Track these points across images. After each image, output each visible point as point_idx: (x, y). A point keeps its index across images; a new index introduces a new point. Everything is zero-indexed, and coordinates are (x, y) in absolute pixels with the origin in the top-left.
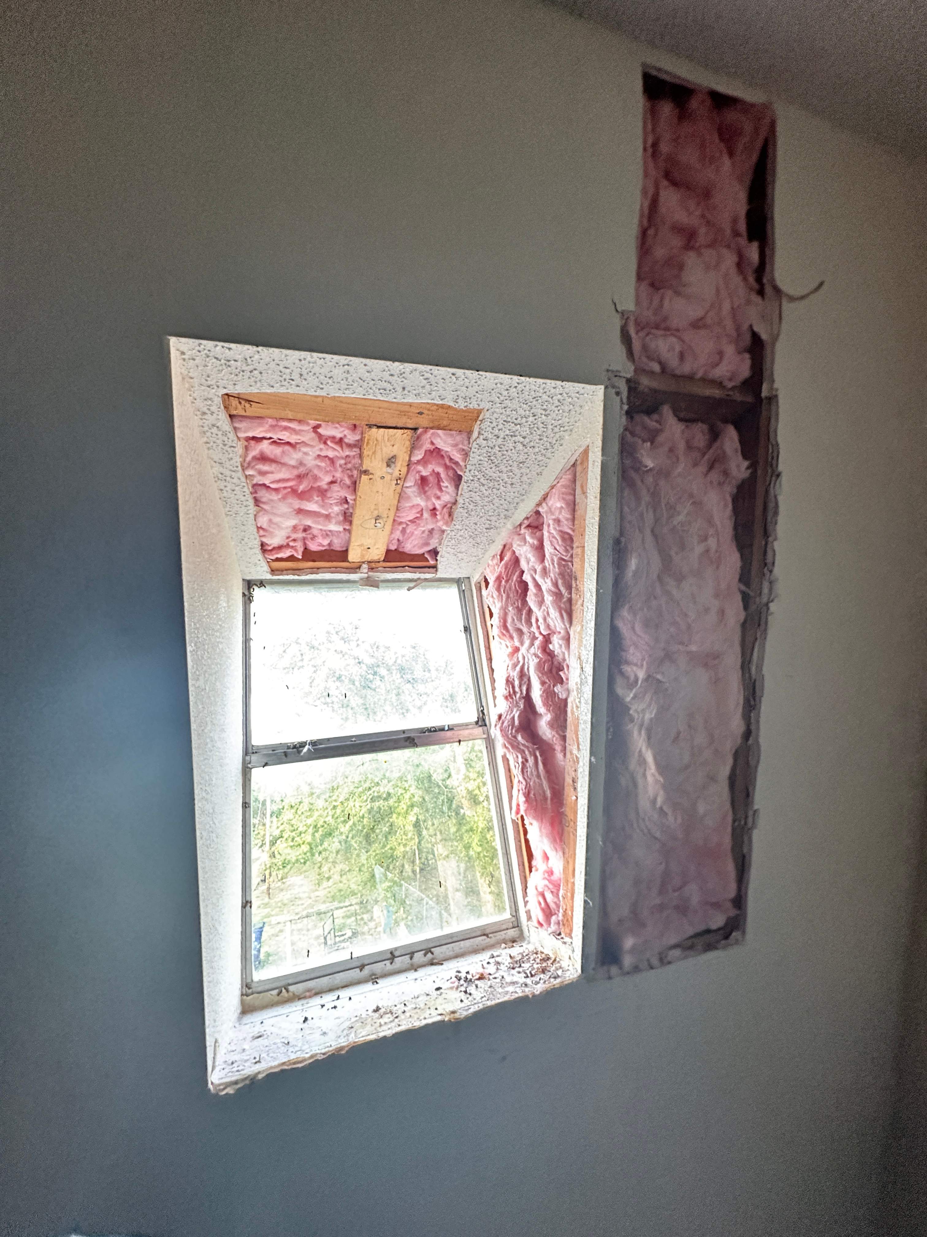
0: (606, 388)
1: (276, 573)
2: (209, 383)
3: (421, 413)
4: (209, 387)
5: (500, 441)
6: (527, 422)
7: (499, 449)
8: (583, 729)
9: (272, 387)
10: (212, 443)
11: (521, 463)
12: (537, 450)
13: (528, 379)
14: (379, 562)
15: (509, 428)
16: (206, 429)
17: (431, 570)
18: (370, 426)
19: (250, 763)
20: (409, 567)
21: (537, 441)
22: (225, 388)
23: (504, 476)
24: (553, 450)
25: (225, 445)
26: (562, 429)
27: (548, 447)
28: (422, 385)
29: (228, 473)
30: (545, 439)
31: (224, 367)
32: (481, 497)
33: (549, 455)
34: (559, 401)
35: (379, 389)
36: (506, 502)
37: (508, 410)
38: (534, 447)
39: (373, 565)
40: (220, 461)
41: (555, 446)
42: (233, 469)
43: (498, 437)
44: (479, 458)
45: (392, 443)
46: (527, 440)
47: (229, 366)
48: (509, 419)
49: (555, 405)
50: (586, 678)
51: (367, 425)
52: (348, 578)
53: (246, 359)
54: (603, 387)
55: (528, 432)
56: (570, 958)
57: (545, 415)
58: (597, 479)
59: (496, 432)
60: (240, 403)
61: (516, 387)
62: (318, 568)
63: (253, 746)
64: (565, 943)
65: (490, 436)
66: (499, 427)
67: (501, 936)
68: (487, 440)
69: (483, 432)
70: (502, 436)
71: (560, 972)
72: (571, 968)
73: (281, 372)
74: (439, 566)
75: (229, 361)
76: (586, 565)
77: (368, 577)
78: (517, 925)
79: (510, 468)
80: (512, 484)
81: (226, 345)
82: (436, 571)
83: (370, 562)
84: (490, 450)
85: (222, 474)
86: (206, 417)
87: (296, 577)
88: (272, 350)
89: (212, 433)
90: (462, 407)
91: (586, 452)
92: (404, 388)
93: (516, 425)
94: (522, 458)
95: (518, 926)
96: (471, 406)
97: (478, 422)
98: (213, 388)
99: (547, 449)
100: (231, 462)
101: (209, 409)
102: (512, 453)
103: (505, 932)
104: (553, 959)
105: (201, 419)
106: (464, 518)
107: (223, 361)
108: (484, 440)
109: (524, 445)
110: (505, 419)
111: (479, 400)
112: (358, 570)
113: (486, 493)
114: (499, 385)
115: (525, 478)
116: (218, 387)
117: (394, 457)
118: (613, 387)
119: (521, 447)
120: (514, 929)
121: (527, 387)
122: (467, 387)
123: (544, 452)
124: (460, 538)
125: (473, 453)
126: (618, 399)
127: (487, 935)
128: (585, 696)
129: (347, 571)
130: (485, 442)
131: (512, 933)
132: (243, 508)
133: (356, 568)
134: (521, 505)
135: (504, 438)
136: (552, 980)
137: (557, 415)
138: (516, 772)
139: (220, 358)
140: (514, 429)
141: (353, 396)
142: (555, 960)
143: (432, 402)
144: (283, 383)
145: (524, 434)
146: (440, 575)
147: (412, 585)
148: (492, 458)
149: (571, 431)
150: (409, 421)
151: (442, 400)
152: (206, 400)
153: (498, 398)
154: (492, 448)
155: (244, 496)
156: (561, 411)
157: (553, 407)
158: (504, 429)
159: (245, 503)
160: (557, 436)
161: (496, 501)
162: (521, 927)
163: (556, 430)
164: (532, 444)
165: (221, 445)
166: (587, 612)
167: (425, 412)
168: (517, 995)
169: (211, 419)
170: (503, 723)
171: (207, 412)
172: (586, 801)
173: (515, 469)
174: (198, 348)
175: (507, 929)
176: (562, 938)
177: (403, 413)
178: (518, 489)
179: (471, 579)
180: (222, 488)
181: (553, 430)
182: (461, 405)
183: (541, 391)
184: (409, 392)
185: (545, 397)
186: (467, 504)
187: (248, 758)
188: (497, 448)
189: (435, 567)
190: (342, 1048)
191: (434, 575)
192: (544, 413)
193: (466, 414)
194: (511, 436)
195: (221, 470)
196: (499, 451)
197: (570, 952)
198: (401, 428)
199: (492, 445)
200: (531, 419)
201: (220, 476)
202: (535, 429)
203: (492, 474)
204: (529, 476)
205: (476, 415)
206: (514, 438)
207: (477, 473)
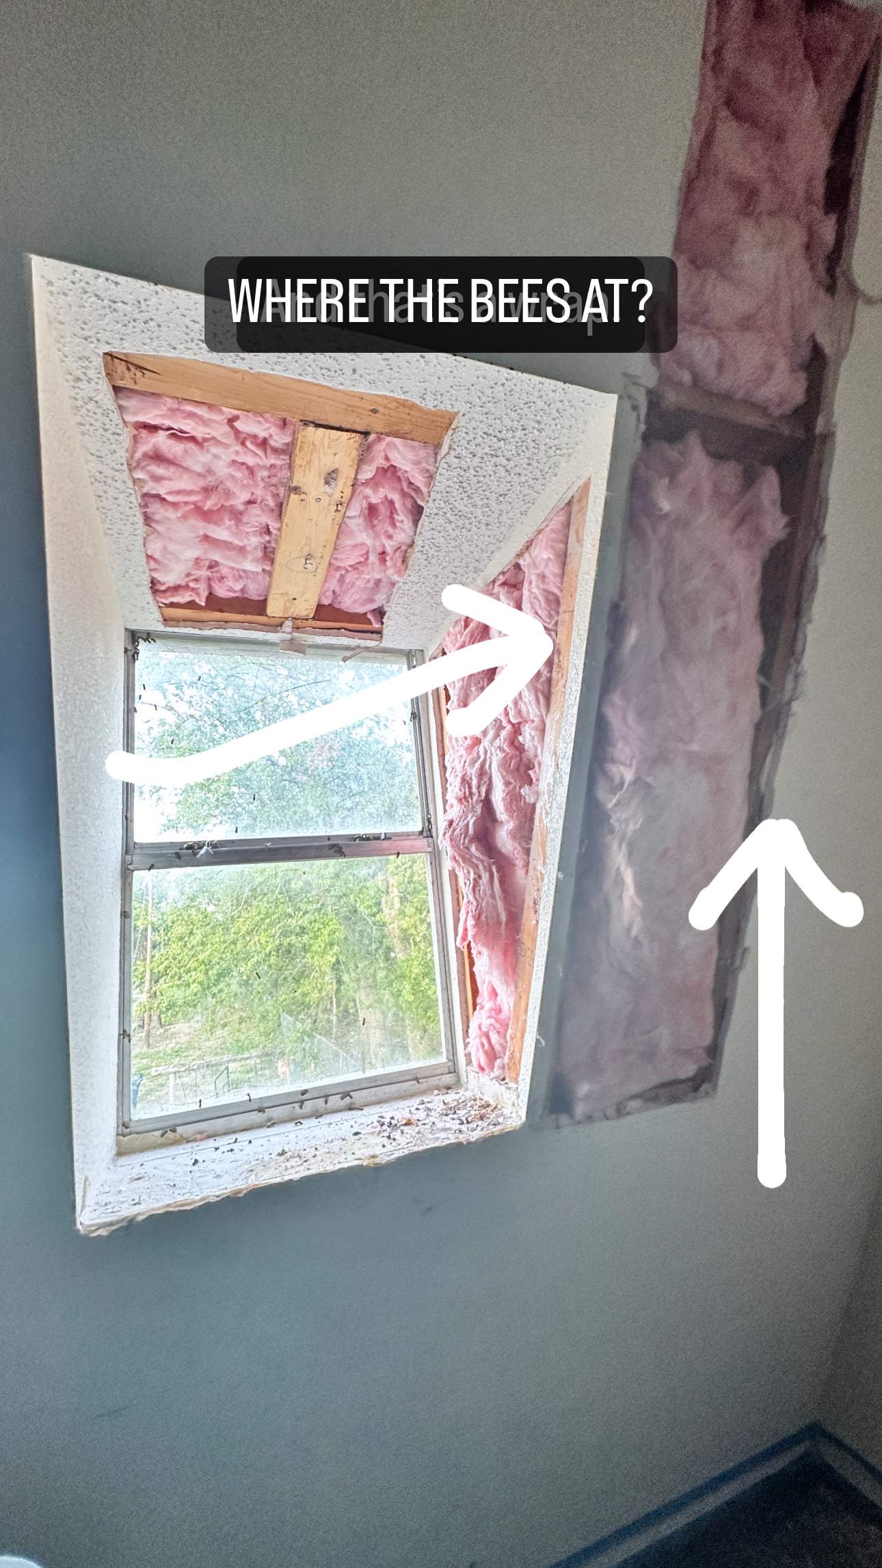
0: (620, 398)
1: (170, 623)
2: (87, 333)
3: (375, 411)
4: (86, 339)
5: (477, 460)
6: (513, 437)
7: (474, 473)
8: (553, 840)
9: (174, 348)
10: (88, 426)
11: (501, 495)
12: (523, 479)
13: (520, 374)
14: (307, 619)
15: (490, 443)
16: (80, 403)
17: (374, 636)
18: (306, 423)
19: (131, 864)
20: (345, 629)
21: (525, 466)
22: (108, 343)
23: (479, 512)
24: (544, 482)
25: (106, 430)
26: (558, 452)
27: (538, 477)
28: (379, 367)
29: (109, 472)
30: (535, 464)
31: (108, 311)
32: (445, 539)
33: (538, 487)
34: (557, 411)
35: (321, 368)
36: (478, 549)
37: (490, 416)
38: (520, 474)
39: (299, 623)
40: (98, 454)
41: (547, 476)
42: (117, 467)
43: (474, 456)
44: (447, 483)
45: (334, 451)
46: (512, 464)
47: (115, 310)
48: (491, 432)
49: (553, 416)
50: (561, 777)
51: (301, 421)
52: (265, 638)
53: (139, 302)
54: (616, 396)
55: (514, 452)
56: (514, 1105)
57: (538, 430)
58: (597, 521)
59: (472, 448)
60: (129, 369)
61: (503, 385)
62: (226, 622)
63: (135, 843)
64: (509, 1088)
65: (464, 453)
66: (477, 441)
67: (434, 1081)
68: (460, 458)
69: (455, 447)
70: (479, 455)
71: (500, 1120)
72: (514, 1115)
73: (187, 327)
74: (385, 632)
75: (115, 302)
76: (574, 634)
77: (292, 639)
78: (454, 1070)
79: (486, 501)
80: (487, 524)
81: (113, 277)
82: (381, 637)
83: (295, 619)
84: (462, 473)
85: (100, 473)
86: (80, 384)
87: (197, 631)
88: (175, 291)
89: (88, 411)
90: (430, 407)
91: (586, 487)
92: (354, 371)
93: (499, 440)
94: (503, 488)
95: (455, 1072)
96: (442, 407)
97: (450, 432)
98: (92, 342)
99: (537, 479)
100: (115, 457)
101: (85, 374)
102: (491, 481)
103: (439, 1077)
104: (494, 1106)
105: (74, 387)
106: (421, 567)
107: (106, 301)
108: (456, 457)
109: (507, 471)
110: (486, 430)
111: (454, 398)
112: (278, 628)
113: (453, 534)
114: (481, 379)
115: (504, 518)
116: (98, 340)
117: (335, 471)
118: (630, 397)
119: (503, 473)
120: (450, 1075)
121: (518, 386)
122: (439, 378)
123: (531, 482)
124: (415, 595)
125: (440, 475)
126: (635, 414)
127: (417, 1079)
128: (558, 799)
129: (265, 628)
130: (457, 460)
131: (448, 1079)
132: (129, 525)
133: (277, 626)
134: (497, 555)
135: (482, 458)
136: (491, 1127)
137: (553, 431)
138: (466, 889)
139: (102, 296)
140: (496, 446)
141: (285, 374)
142: (496, 1108)
143: (391, 395)
144: (190, 345)
145: (509, 454)
146: (387, 643)
147: (348, 654)
148: (464, 485)
149: (569, 456)
150: (358, 421)
151: (404, 393)
152: (80, 359)
153: (479, 398)
154: (465, 470)
155: (131, 508)
156: (559, 426)
157: (550, 419)
158: (483, 444)
159: (131, 519)
160: (551, 461)
161: (465, 546)
162: (458, 1073)
163: (551, 452)
164: (517, 470)
165: (101, 431)
166: (569, 694)
167: (381, 409)
168: (449, 1142)
169: (87, 389)
170: (454, 830)
171: (82, 377)
172: (548, 925)
173: (493, 503)
174: (71, 277)
175: (442, 1074)
176: (506, 1083)
177: (352, 409)
178: (495, 533)
179: (426, 652)
180: (102, 494)
181: (546, 452)
182: (429, 404)
183: (536, 393)
184: (361, 376)
185: (540, 404)
186: (427, 547)
187: (128, 858)
188: (472, 471)
189: (379, 632)
190: (239, 1191)
191: (377, 643)
192: (536, 426)
193: (435, 419)
194: (492, 455)
195: (100, 467)
196: (475, 476)
197: (514, 1098)
198: (347, 431)
199: (465, 467)
200: (520, 433)
201: (98, 474)
202: (524, 448)
203: (462, 508)
204: (510, 515)
205: (447, 421)
206: (495, 459)
207: (443, 505)
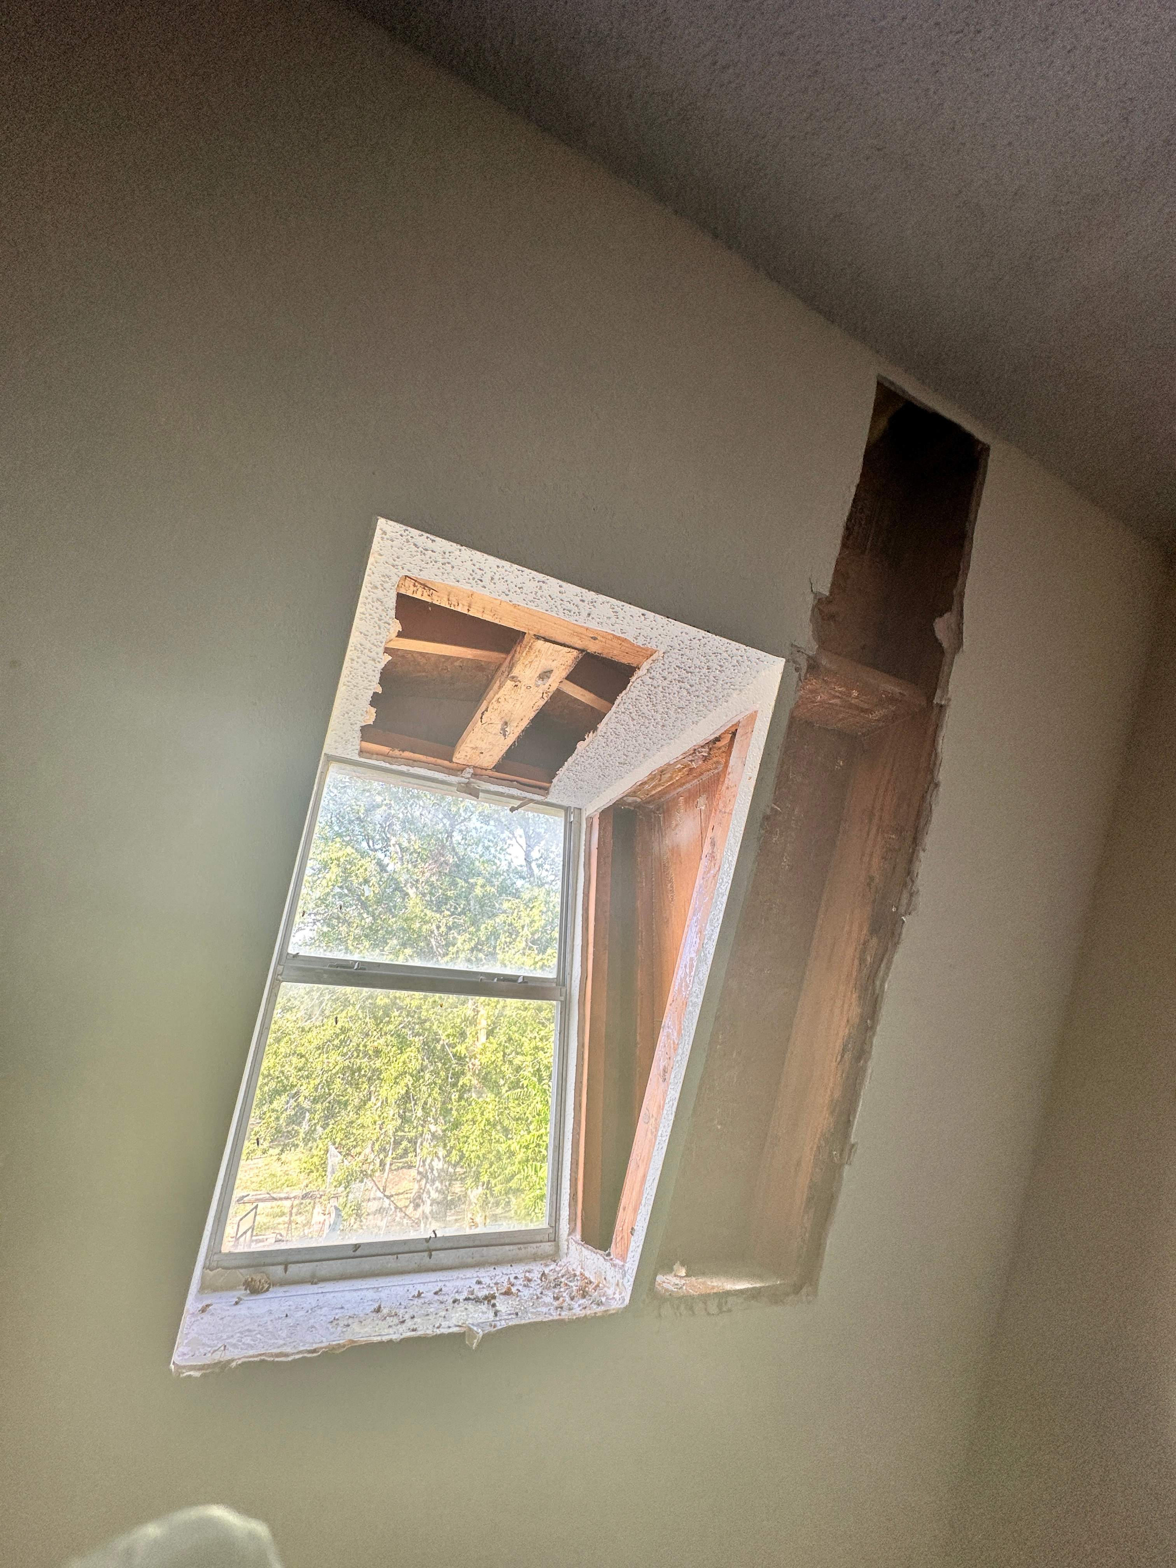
0: (787, 661)
1: (365, 754)
2: (396, 563)
3: (595, 639)
4: (393, 566)
5: (666, 683)
6: (699, 672)
7: (662, 690)
9: (458, 581)
11: (679, 708)
12: (700, 700)
13: (714, 636)
14: (486, 770)
15: (679, 673)
16: (368, 600)
17: (542, 791)
18: (538, 637)
19: (281, 975)
20: (517, 782)
21: (704, 692)
22: (409, 571)
23: (658, 717)
24: (716, 704)
25: (380, 620)
26: (732, 687)
27: (713, 700)
28: (608, 616)
29: (369, 645)
30: (712, 692)
31: (419, 554)
32: (626, 730)
33: (711, 707)
34: (737, 661)
35: (564, 609)
36: (651, 742)
37: (684, 657)
38: (698, 697)
39: (479, 771)
40: (366, 633)
41: (720, 702)
42: (376, 643)
43: (665, 679)
44: (638, 693)
45: (553, 658)
46: (694, 689)
47: (424, 554)
48: (682, 666)
49: (733, 664)
50: (705, 955)
51: (535, 635)
52: (444, 778)
53: (445, 553)
54: (784, 660)
55: (697, 682)
56: (618, 1285)
57: (719, 671)
58: (759, 748)
59: (665, 674)
60: (414, 586)
61: (699, 640)
62: (415, 761)
63: (288, 954)
64: (614, 1266)
65: (658, 676)
66: (670, 670)
67: (532, 1249)
69: (652, 671)
70: (669, 679)
71: (604, 1299)
72: (617, 1296)
73: (473, 571)
74: (552, 789)
75: (427, 550)
76: (730, 834)
77: (468, 783)
79: (666, 710)
80: (663, 726)
81: (432, 537)
82: (548, 793)
83: (476, 767)
84: (653, 689)
86: (375, 591)
87: (388, 765)
88: (474, 552)
89: (373, 606)
91: (752, 717)
92: (589, 615)
93: (688, 672)
94: (683, 703)
95: (555, 1241)
96: (649, 646)
97: (650, 661)
98: (397, 569)
99: (711, 702)
100: (378, 637)
101: (382, 585)
102: (674, 697)
103: (538, 1245)
104: (596, 1284)
105: (369, 591)
106: (599, 747)
107: (420, 549)
109: (688, 693)
110: (679, 665)
111: (660, 642)
112: (459, 773)
113: (633, 728)
114: (684, 634)
115: (678, 723)
116: (404, 569)
117: (551, 671)
118: (794, 662)
119: (685, 693)
121: (711, 642)
122: (652, 629)
123: (707, 704)
124: (588, 766)
125: (634, 687)
126: (797, 674)
129: (446, 771)
130: (651, 680)
131: (547, 1247)
132: (366, 681)
133: (458, 770)
134: (665, 748)
135: (671, 682)
136: (595, 1307)
137: (731, 673)
139: (419, 546)
140: (684, 676)
141: (537, 609)
142: (598, 1286)
143: (613, 632)
144: (471, 581)
145: (693, 682)
146: (550, 799)
147: (517, 803)
148: (652, 697)
149: (740, 691)
150: (579, 642)
151: (622, 633)
152: (383, 576)
153: (679, 645)
155: (374, 671)
156: (736, 671)
157: (730, 666)
158: (674, 673)
159: (370, 678)
160: (726, 692)
161: (641, 738)
162: (558, 1243)
163: (726, 686)
164: (697, 693)
165: (377, 619)
166: (721, 884)
167: (599, 638)
168: (551, 1318)
169: (378, 593)
171: (380, 587)
172: (677, 1095)
173: (672, 712)
174: (402, 532)
176: (611, 1259)
177: (579, 635)
178: (667, 732)
179: (583, 812)
181: (722, 685)
182: (640, 642)
183: (724, 649)
184: (593, 618)
185: (725, 655)
187: (280, 968)
188: (660, 688)
189: (547, 789)
190: (339, 1346)
191: (543, 798)
192: (719, 668)
193: (640, 650)
194: (679, 681)
197: (619, 1276)
198: (569, 647)
199: (656, 685)
200: (705, 670)
202: (706, 680)
203: (645, 711)
204: (683, 722)
205: (649, 653)
206: (681, 684)
207: (630, 707)
